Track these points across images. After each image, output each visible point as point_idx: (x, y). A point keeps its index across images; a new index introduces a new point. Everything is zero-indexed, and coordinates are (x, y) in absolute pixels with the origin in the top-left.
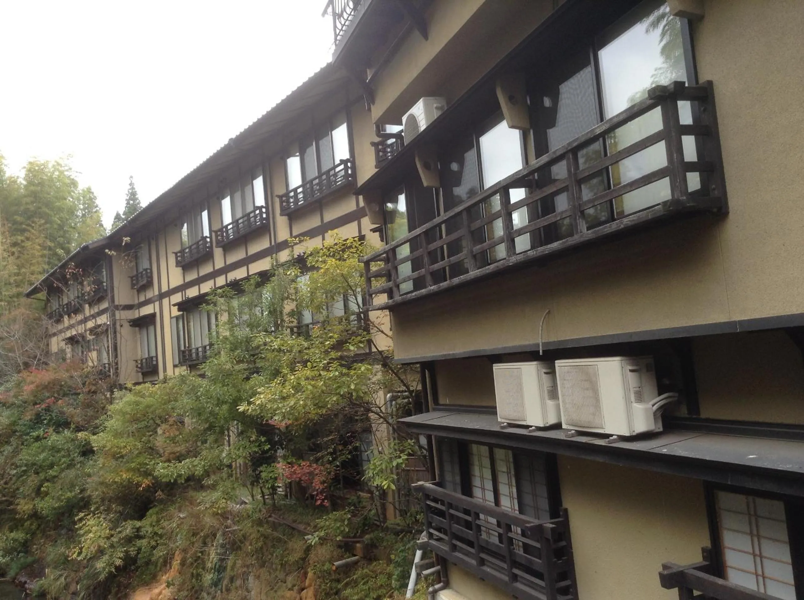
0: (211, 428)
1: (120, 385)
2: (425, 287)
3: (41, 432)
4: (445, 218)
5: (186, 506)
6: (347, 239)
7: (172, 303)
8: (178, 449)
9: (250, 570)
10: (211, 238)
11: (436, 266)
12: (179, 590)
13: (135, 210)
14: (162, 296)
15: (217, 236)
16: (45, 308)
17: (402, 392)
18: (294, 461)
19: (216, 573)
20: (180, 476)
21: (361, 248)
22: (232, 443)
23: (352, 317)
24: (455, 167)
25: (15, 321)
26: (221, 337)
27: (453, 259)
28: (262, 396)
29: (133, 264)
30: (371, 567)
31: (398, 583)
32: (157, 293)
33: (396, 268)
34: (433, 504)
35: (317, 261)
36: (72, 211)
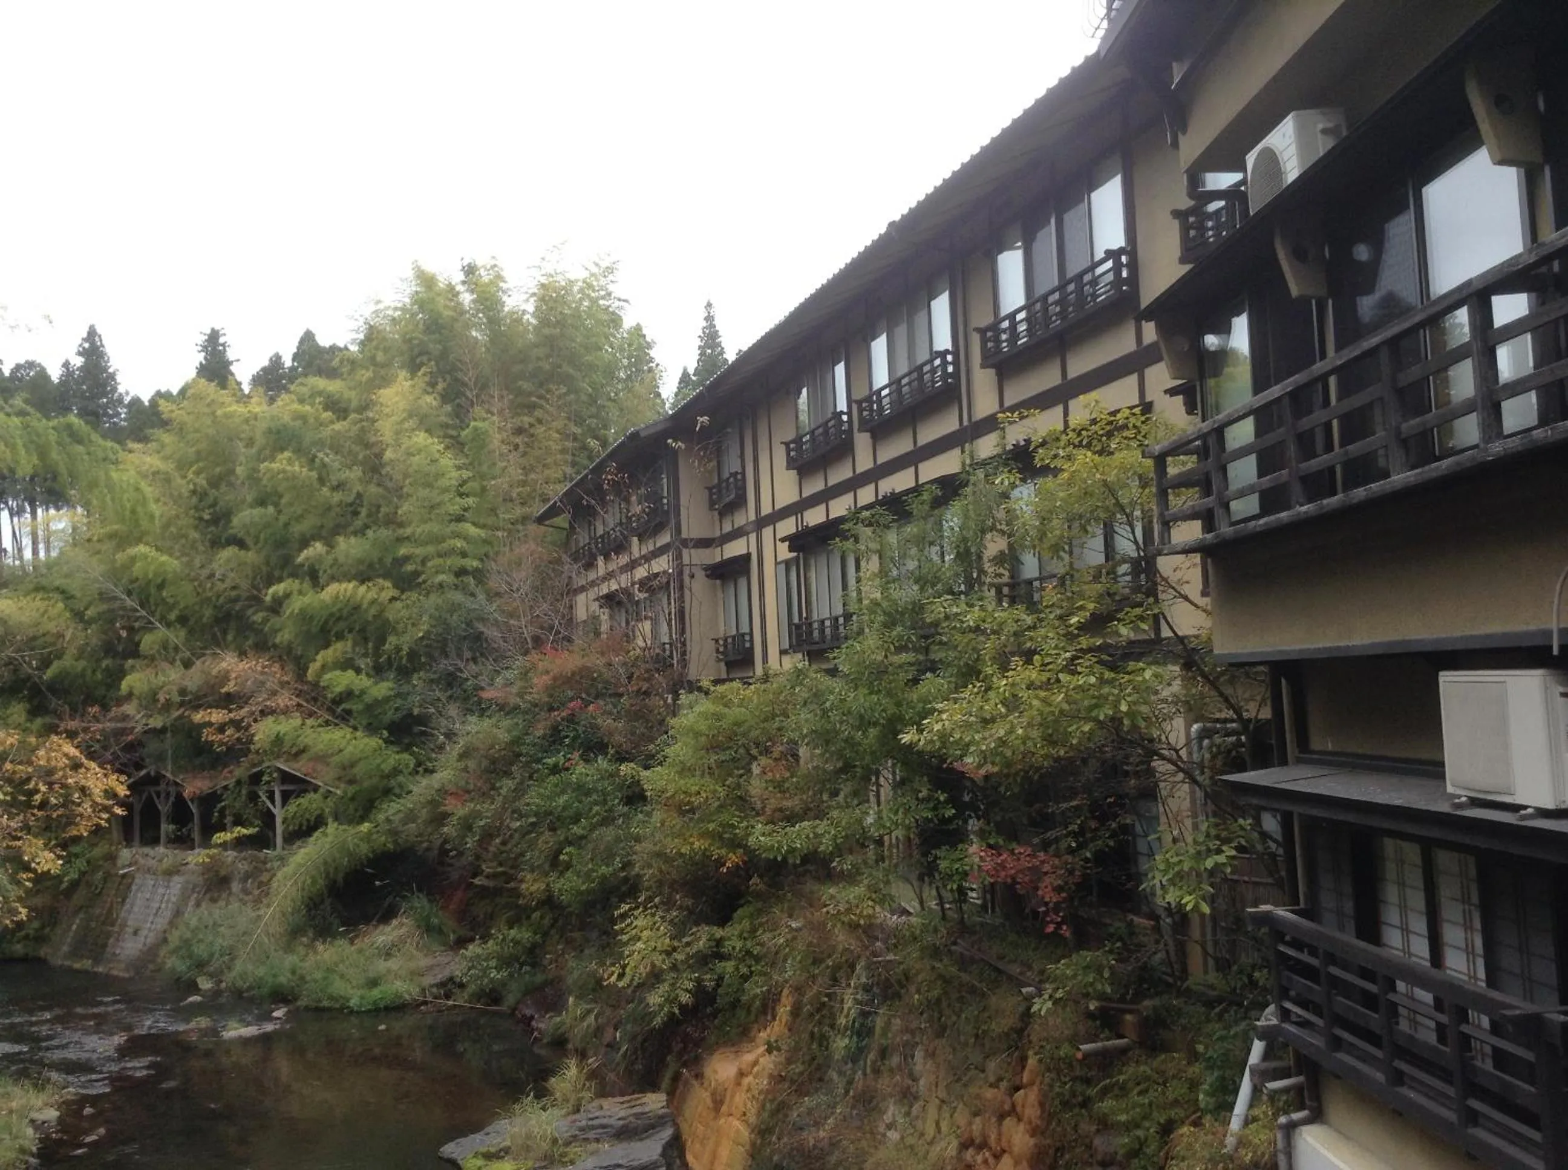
0: (847, 768)
1: (690, 682)
2: (1288, 507)
3: (559, 758)
4: (1339, 363)
5: (803, 908)
6: (1118, 411)
7: (778, 537)
8: (788, 804)
9: (917, 1039)
10: (849, 413)
11: (1314, 464)
12: (789, 1061)
13: (715, 365)
14: (762, 523)
15: (861, 411)
16: (566, 544)
17: (1225, 721)
18: (1001, 842)
19: (855, 1038)
20: (792, 851)
21: (1144, 429)
22: (883, 798)
23: (1124, 568)
24: (1362, 253)
25: (520, 564)
26: (866, 602)
27: (1355, 448)
28: (944, 716)
29: (714, 463)
30: (1155, 1063)
31: (1212, 1100)
32: (752, 517)
33: (1224, 469)
34: (1291, 952)
35: (1055, 456)
36: (610, 372)
